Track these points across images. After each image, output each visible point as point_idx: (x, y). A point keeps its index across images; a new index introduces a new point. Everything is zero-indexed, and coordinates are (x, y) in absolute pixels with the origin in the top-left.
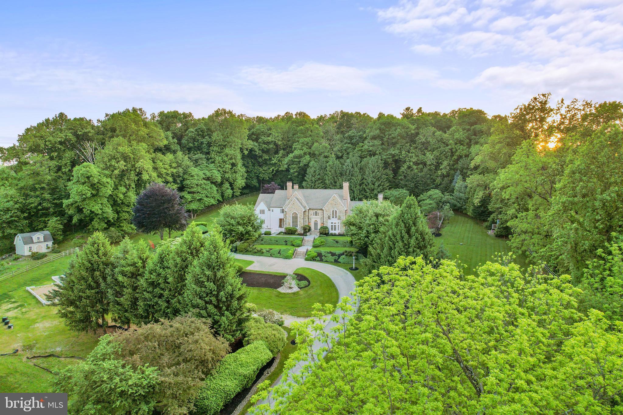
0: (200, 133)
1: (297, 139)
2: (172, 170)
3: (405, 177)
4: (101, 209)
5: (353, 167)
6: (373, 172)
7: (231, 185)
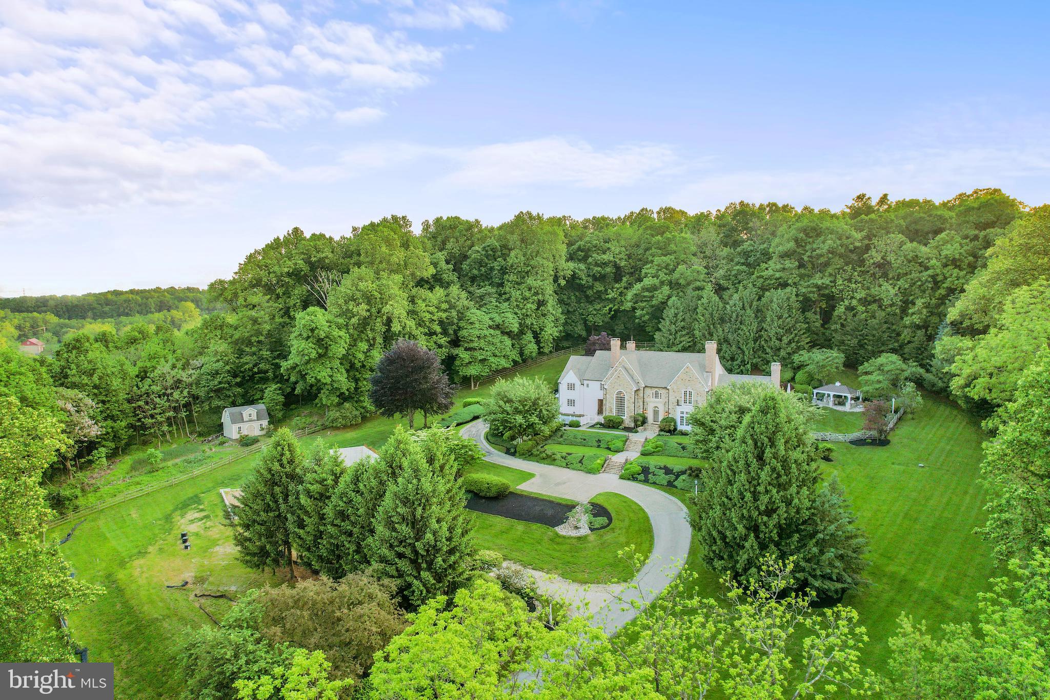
0: (490, 252)
1: (650, 258)
2: (440, 314)
3: (842, 325)
4: (331, 376)
5: (743, 308)
6: (780, 317)
7: (536, 336)
